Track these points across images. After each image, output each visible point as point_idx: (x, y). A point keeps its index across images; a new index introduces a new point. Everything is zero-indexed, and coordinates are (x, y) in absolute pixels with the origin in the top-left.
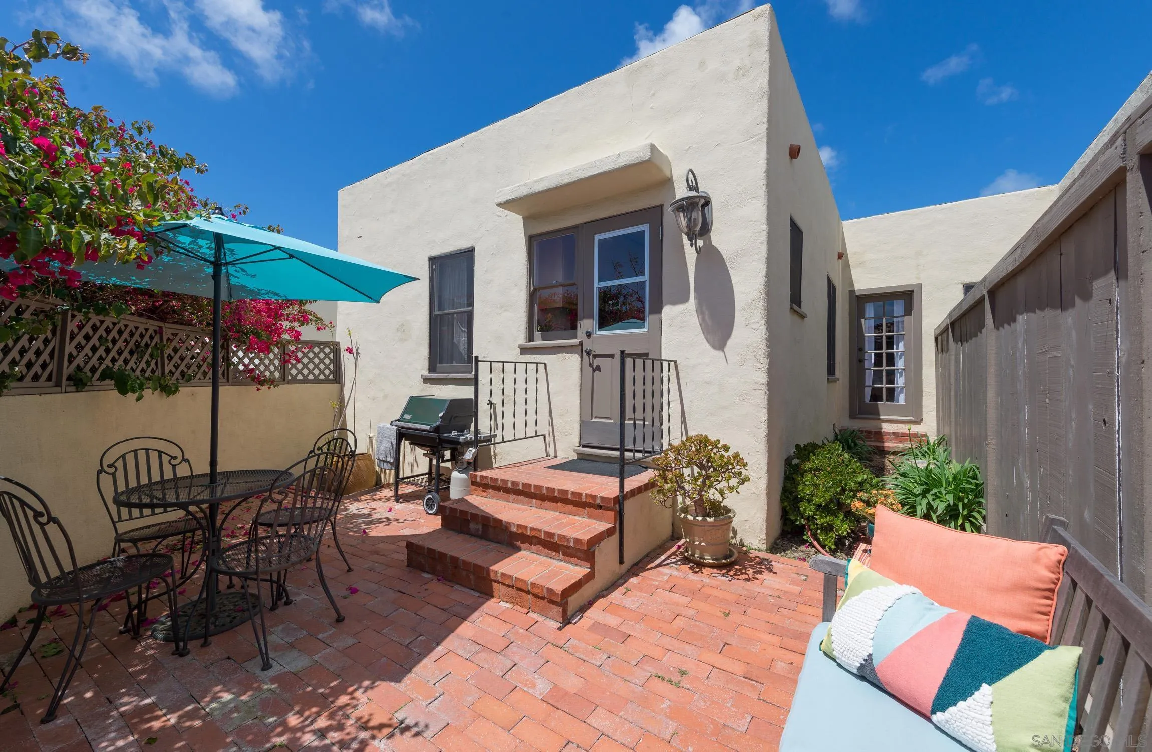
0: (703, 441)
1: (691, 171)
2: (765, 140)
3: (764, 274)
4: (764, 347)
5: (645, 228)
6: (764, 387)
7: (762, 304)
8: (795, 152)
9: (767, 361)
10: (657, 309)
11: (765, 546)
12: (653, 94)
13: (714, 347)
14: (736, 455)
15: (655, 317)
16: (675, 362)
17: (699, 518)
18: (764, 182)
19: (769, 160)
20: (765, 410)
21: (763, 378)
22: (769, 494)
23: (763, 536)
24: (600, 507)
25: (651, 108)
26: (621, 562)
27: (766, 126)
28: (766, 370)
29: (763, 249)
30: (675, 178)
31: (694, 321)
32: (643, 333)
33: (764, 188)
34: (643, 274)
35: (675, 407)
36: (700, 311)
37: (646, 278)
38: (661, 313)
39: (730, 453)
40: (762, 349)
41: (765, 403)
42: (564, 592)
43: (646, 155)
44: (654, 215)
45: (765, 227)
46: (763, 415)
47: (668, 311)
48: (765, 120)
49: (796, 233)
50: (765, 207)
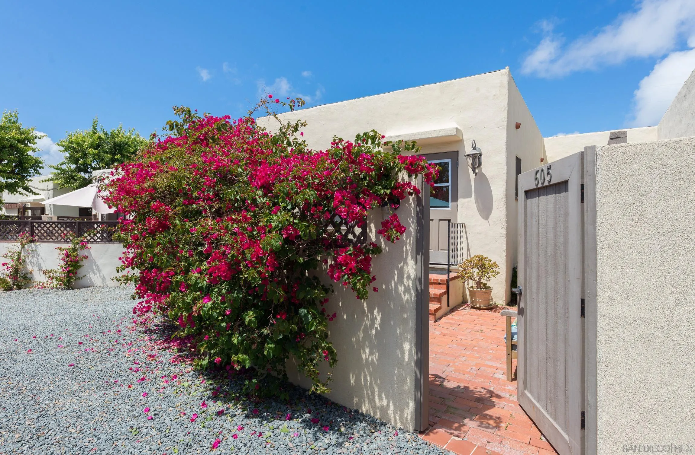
0: (481, 258)
1: (474, 141)
2: (506, 128)
3: (505, 187)
4: (505, 218)
5: (450, 161)
6: (505, 236)
7: (504, 200)
8: (518, 126)
9: (506, 224)
10: (455, 199)
11: (505, 303)
12: (454, 99)
13: (483, 218)
14: (495, 263)
15: (455, 203)
16: (464, 224)
17: (479, 290)
18: (505, 147)
19: (507, 137)
20: (505, 245)
21: (504, 232)
22: (506, 281)
23: (504, 299)
24: (440, 284)
25: (453, 105)
26: (448, 306)
27: (506, 123)
28: (505, 228)
29: (505, 176)
30: (464, 139)
31: (474, 206)
32: (448, 210)
33: (505, 150)
34: (448, 182)
35: (465, 243)
36: (477, 201)
37: (449, 184)
38: (457, 201)
39: (492, 262)
40: (504, 219)
41: (505, 242)
42: (435, 310)
43: (454, 133)
44: (454, 155)
45: (506, 167)
46: (504, 247)
47: (460, 201)
48: (506, 120)
49: (519, 161)
50: (505, 158)
